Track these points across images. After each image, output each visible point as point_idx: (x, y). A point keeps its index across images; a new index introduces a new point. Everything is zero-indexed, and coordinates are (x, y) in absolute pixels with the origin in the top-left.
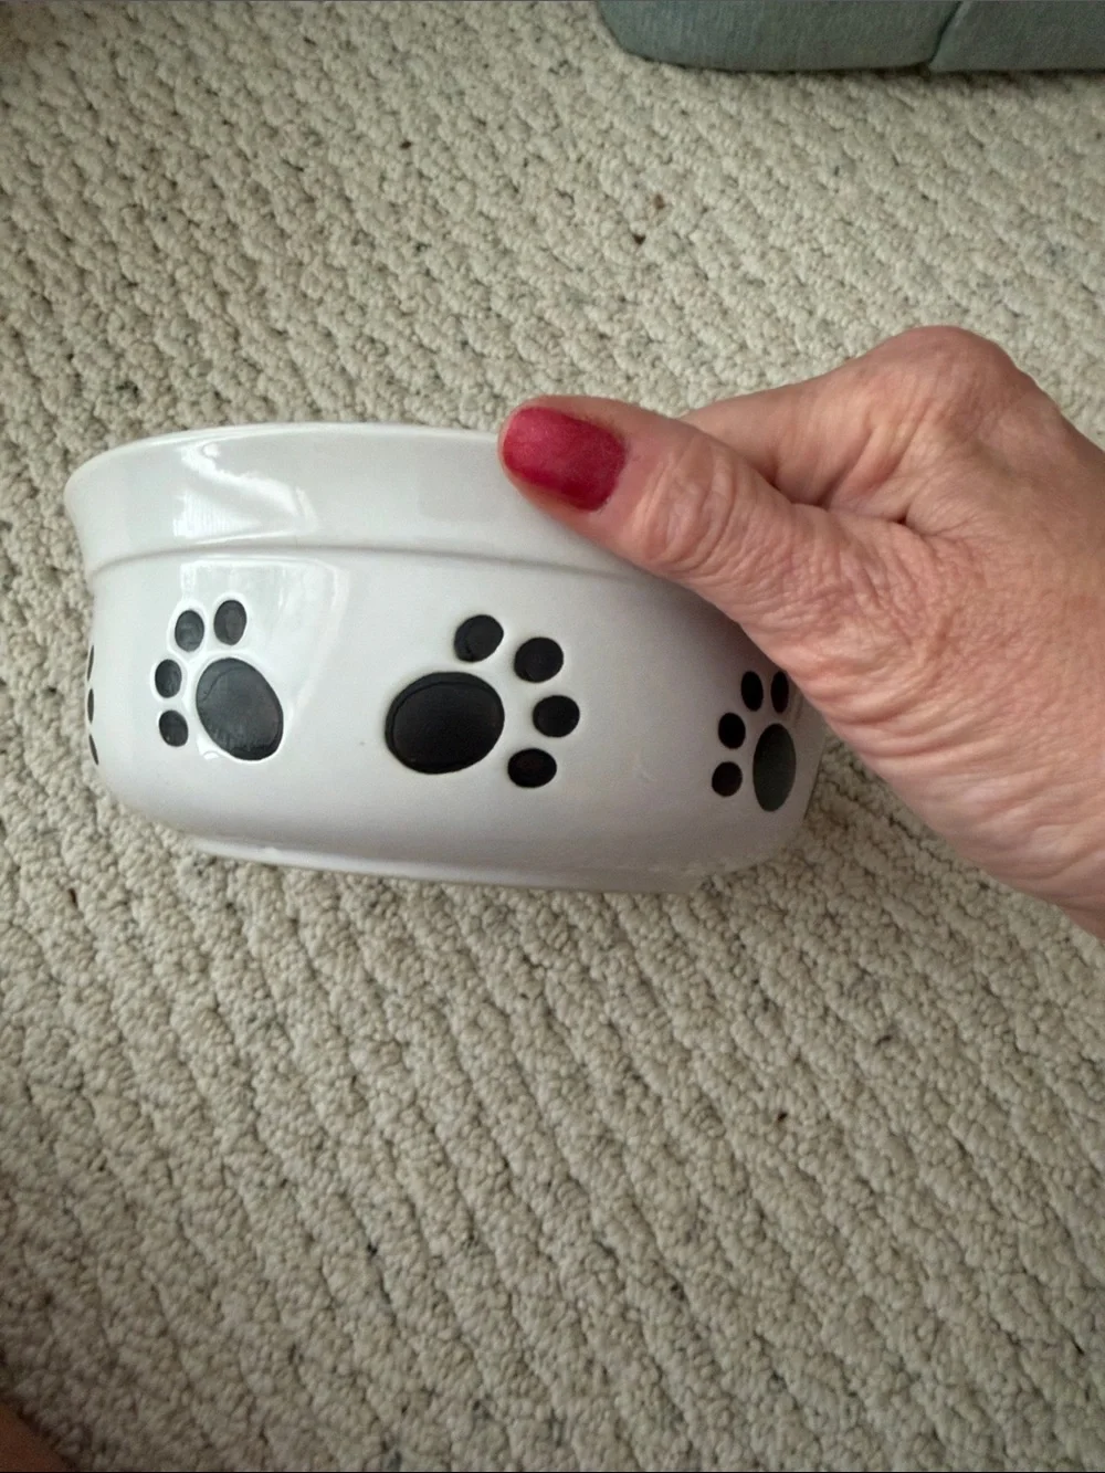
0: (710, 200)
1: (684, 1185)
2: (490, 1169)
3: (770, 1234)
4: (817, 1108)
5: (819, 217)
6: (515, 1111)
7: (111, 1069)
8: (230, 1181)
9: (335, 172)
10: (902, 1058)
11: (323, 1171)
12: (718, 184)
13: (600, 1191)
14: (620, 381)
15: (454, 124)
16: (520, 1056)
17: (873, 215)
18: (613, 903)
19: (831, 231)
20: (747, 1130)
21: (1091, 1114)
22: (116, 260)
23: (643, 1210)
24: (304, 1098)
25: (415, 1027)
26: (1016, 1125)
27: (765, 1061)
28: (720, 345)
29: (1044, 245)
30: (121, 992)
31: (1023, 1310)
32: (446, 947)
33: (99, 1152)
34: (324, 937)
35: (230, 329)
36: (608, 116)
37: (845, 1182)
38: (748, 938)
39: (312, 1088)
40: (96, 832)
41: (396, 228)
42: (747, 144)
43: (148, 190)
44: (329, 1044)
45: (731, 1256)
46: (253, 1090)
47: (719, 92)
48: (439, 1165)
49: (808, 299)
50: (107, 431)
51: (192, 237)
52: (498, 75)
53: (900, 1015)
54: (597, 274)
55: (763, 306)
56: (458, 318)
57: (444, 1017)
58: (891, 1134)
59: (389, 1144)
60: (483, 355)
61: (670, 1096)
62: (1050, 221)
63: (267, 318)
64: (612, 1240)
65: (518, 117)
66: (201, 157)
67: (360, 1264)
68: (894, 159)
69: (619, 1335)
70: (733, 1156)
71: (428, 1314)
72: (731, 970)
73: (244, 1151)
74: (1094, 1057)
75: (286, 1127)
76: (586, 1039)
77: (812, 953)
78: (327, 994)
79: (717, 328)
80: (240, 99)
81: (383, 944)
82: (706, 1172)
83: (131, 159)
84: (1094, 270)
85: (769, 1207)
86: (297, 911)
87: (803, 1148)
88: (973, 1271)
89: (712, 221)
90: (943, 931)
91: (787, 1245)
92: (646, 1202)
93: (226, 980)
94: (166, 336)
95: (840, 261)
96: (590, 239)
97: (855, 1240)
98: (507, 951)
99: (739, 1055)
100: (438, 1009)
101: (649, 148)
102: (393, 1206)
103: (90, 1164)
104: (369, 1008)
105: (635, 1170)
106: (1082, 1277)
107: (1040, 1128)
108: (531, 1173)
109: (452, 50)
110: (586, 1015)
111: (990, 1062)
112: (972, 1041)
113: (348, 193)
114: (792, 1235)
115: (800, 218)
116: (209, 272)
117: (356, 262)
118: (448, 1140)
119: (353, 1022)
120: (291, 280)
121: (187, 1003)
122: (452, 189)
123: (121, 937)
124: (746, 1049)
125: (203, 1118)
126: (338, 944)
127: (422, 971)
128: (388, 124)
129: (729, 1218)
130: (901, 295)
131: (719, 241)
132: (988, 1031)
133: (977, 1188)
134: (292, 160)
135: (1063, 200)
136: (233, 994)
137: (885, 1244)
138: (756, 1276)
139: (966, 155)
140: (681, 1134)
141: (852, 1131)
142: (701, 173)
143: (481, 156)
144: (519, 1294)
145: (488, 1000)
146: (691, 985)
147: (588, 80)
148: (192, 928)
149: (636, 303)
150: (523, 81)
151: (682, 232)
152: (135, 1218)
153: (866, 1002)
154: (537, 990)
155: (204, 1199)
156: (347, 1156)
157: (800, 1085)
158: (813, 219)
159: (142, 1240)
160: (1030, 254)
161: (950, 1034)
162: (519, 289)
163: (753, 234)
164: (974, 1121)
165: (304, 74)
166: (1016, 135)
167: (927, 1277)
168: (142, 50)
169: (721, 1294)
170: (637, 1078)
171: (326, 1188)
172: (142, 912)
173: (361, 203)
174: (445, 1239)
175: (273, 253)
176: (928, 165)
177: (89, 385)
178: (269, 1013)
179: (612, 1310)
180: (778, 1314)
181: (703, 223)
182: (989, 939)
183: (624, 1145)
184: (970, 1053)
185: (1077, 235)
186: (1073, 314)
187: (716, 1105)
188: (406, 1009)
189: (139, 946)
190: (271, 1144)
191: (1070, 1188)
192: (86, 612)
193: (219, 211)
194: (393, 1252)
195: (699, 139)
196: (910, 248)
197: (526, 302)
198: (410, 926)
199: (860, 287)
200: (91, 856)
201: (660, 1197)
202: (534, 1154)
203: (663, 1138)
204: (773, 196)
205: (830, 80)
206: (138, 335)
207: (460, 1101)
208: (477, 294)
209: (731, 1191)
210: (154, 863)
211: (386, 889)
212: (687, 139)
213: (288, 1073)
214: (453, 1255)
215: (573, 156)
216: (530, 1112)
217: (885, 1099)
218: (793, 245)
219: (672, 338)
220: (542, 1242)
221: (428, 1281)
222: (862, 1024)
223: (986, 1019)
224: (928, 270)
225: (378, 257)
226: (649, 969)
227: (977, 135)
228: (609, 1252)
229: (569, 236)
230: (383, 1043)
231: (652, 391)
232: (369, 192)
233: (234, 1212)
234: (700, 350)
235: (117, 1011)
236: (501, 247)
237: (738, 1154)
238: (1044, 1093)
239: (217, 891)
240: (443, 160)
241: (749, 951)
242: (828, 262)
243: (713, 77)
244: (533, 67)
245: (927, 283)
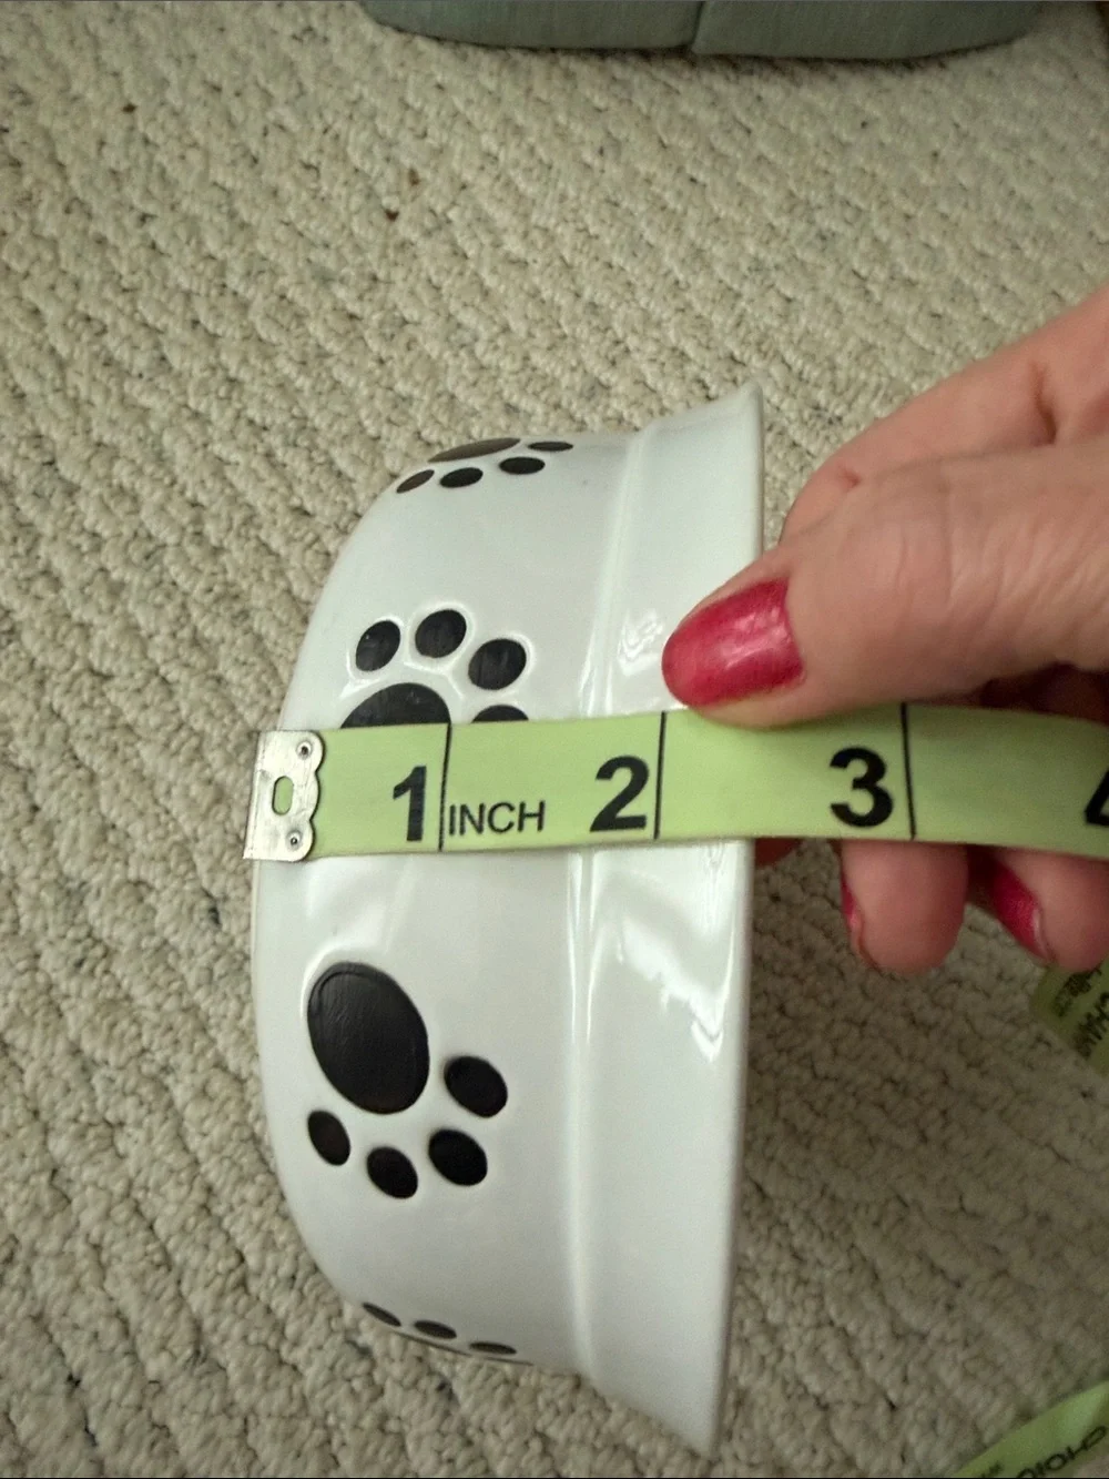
0: (468, 176)
2: (221, 1267)
5: (583, 197)
6: (251, 1192)
9: (46, 135)
11: (13, 1290)
12: (477, 162)
14: (371, 364)
17: (641, 196)
19: (597, 212)
25: (131, 1101)
29: (814, 231)
31: (831, 1369)
34: (18, 1004)
36: (357, 87)
41: (115, 196)
42: (507, 120)
44: (23, 1132)
47: (476, 67)
49: (573, 280)
52: (234, 39)
54: (346, 250)
55: (526, 287)
56: (188, 295)
57: (167, 1089)
59: (97, 1248)
60: (216, 335)
62: (820, 207)
65: (257, 84)
67: (57, 1402)
68: (661, 141)
69: (377, 1452)
71: (143, 1456)
78: (22, 1071)
79: (478, 310)
81: (91, 1010)
84: (864, 256)
89: (471, 198)
95: (608, 242)
96: (337, 214)
101: (403, 121)
102: (101, 1324)
104: (73, 1085)
106: (892, 1324)
113: (60, 158)
115: (563, 198)
117: (69, 232)
118: (169, 1237)
119: (54, 1104)
122: (183, 157)
127: (139, 1035)
128: (108, 85)
130: (669, 279)
131: (479, 220)
133: (777, 1234)
135: (831, 186)
139: (733, 139)
142: (458, 149)
143: (214, 121)
144: (257, 1415)
145: (220, 1065)
147: (335, 49)
149: (389, 282)
150: (262, 46)
151: (439, 209)
156: (44, 1268)
158: (578, 198)
160: (800, 239)
162: (257, 265)
163: (515, 213)
166: (782, 121)
169: (495, 1388)
171: (15, 1310)
173: (76, 172)
174: (164, 1357)
176: (695, 149)
179: (367, 1422)
180: (561, 1403)
181: (462, 202)
186: (845, 300)
188: (119, 1081)
195: (456, 114)
197: (266, 278)
198: (125, 983)
199: (628, 268)
202: (274, 1244)
204: (536, 173)
205: (594, 60)
208: (209, 270)
211: (97, 942)
212: (443, 113)
214: (173, 1378)
215: (319, 127)
216: (269, 1194)
218: (557, 225)
219: (428, 318)
221: (145, 1412)
224: (698, 253)
225: (96, 228)
227: (744, 120)
228: (365, 1352)
229: (314, 208)
230: (90, 1125)
231: (407, 375)
232: (84, 157)
234: (460, 332)
236: (237, 220)
240: (172, 126)
242: (595, 242)
243: (470, 51)
244: (274, 32)
245: (697, 266)
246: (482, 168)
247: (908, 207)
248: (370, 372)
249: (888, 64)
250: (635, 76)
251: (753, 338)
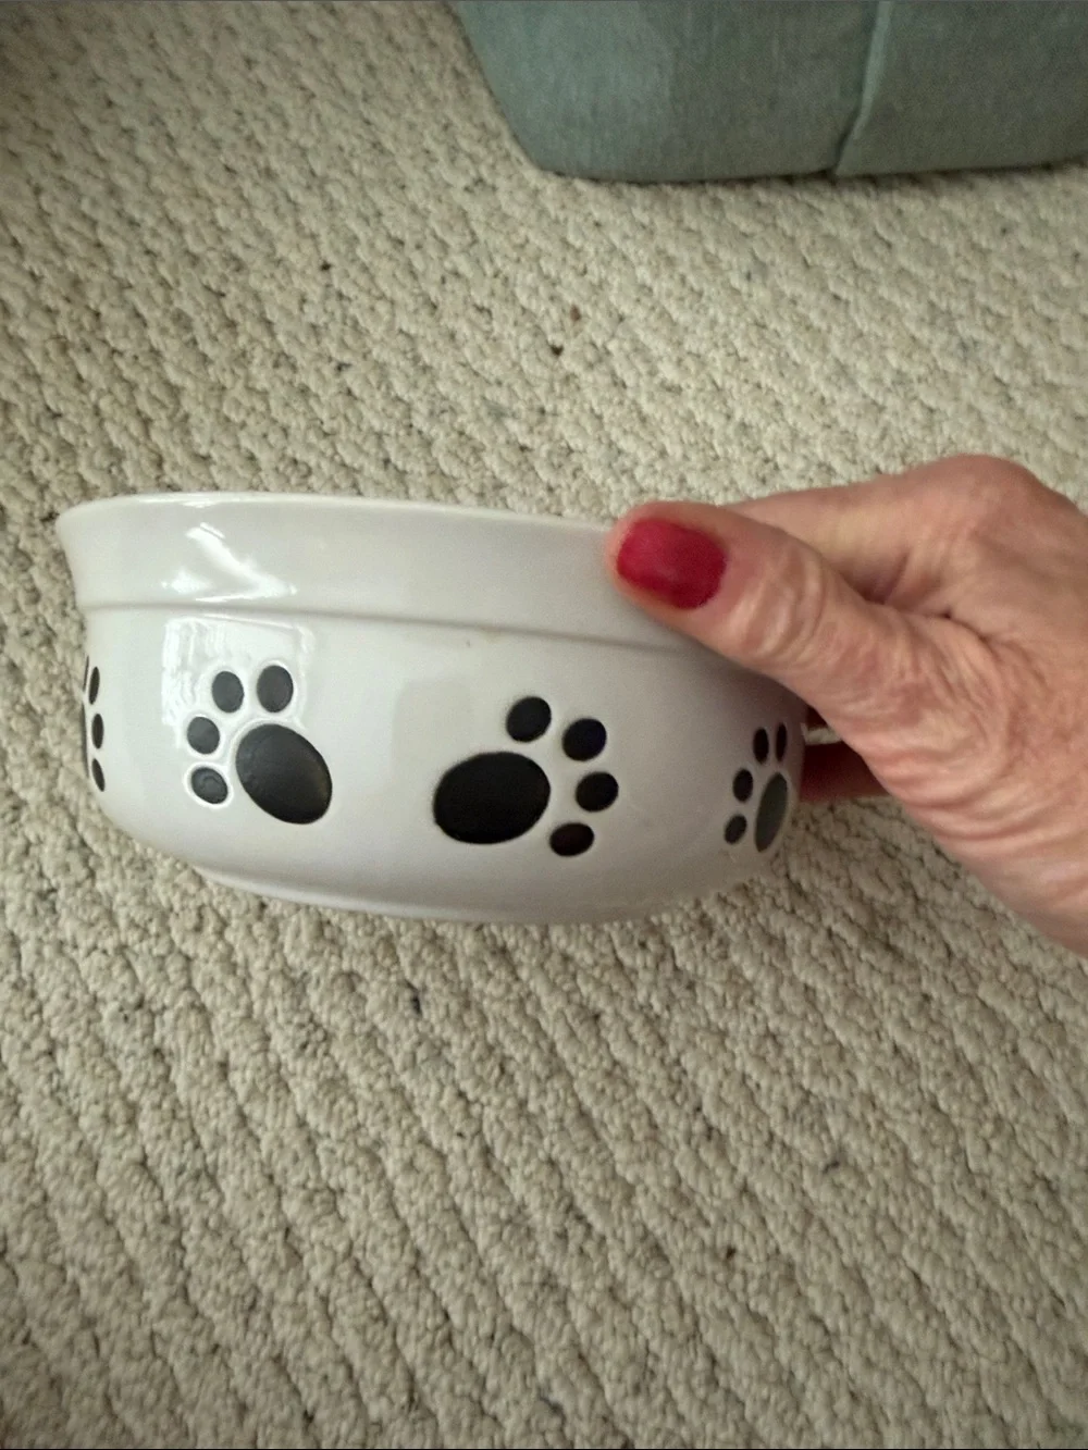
0: (625, 309)
1: (632, 1333)
2: (430, 1322)
3: (722, 1379)
4: (766, 1242)
5: (733, 322)
7: (35, 1233)
8: (159, 1348)
9: (257, 297)
10: (851, 1184)
11: (256, 1333)
12: (633, 293)
13: (544, 1343)
14: (542, 493)
15: (372, 246)
16: (457, 1199)
17: (786, 317)
18: (550, 1032)
19: (746, 335)
20: (695, 1270)
21: (1049, 1237)
22: (41, 393)
23: (591, 1361)
24: (235, 1255)
25: (350, 1171)
26: (972, 1252)
27: (711, 1193)
28: (640, 454)
29: (955, 341)
30: (45, 1148)
32: (380, 1085)
33: (23, 1322)
34: (254, 1081)
35: (153, 456)
36: (523, 231)
37: (799, 1322)
38: (688, 1062)
39: (245, 1245)
40: (20, 978)
41: (316, 349)
42: (660, 252)
43: (71, 321)
44: (261, 1194)
45: (683, 1407)
46: (184, 1249)
47: (630, 203)
48: (376, 1320)
49: (725, 403)
50: (31, 562)
51: (115, 365)
52: (414, 195)
53: (848, 1139)
54: (516, 388)
55: (681, 412)
56: (379, 436)
57: (379, 1160)
58: (843, 1267)
59: (325, 1300)
60: (405, 472)
61: (614, 1234)
62: (961, 316)
63: (190, 444)
64: (558, 1395)
65: (435, 236)
66: (123, 286)
67: (295, 1434)
68: (805, 261)
70: (681, 1299)
72: (673, 1098)
73: (175, 1315)
74: (1049, 1175)
75: (218, 1287)
76: (527, 1178)
77: (755, 1076)
78: (258, 1140)
79: (637, 436)
80: (163, 230)
81: (314, 1085)
82: (654, 1317)
83: (54, 291)
84: (1007, 363)
85: (720, 1353)
86: (227, 1054)
87: (753, 1286)
88: (935, 1413)
89: (629, 330)
90: (886, 1046)
91: (740, 1393)
92: (593, 1352)
93: (154, 1132)
94: (91, 465)
95: (756, 365)
96: (508, 354)
97: (811, 1384)
98: (442, 1087)
99: (684, 1189)
100: (372, 1154)
101: (564, 260)
102: (329, 1368)
103: (13, 1336)
104: (301, 1155)
105: (580, 1316)
106: (1048, 1414)
107: (997, 1255)
108: (472, 1326)
109: (368, 172)
110: (525, 1152)
111: (942, 1184)
112: (923, 1163)
113: (269, 317)
114: (745, 1382)
115: (713, 323)
116: (132, 398)
117: (278, 384)
118: (385, 1293)
119: (286, 1170)
120: (213, 405)
121: (114, 1158)
122: (372, 309)
123: (46, 1090)
124: (691, 1182)
125: (132, 1281)
126: (268, 1087)
127: (356, 1112)
128: (307, 247)
129: (679, 1365)
130: (817, 395)
131: (636, 350)
132: (939, 1151)
133: (934, 1322)
134: (214, 287)
135: (972, 296)
136: (161, 1146)
137: (843, 1390)
138: (709, 1427)
139: (875, 255)
140: (626, 1277)
141: (804, 1263)
142: (615, 284)
143: (398, 273)
145: (424, 1140)
146: (632, 1116)
147: (503, 198)
148: (119, 1077)
149: (555, 414)
150: (439, 201)
151: (599, 343)
152: (60, 1394)
153: (812, 1126)
154: (474, 1128)
155: (134, 1369)
156: (282, 1317)
157: (748, 1219)
158: (727, 324)
159: (68, 1417)
160: (943, 350)
161: (900, 1156)
162: (440, 405)
163: (669, 341)
164: (929, 1249)
165: (224, 203)
166: (923, 234)
167: (888, 1422)
168: (66, 185)
170: (580, 1218)
171: (259, 1352)
172: (66, 1061)
173: (282, 326)
174: (384, 1402)
175: (195, 379)
176: (838, 267)
177: (14, 518)
178: (199, 1165)
181: (620, 333)
182: (934, 1053)
183: (568, 1290)
184: (921, 1176)
185: (987, 328)
186: (987, 407)
187: (662, 1243)
188: (339, 1153)
189: (64, 1099)
190: (202, 1306)
191: (1032, 1318)
192: (10, 750)
193: (143, 339)
194: (331, 1420)
195: (613, 250)
196: (825, 349)
197: (446, 417)
198: (342, 1064)
199: (776, 388)
200: (15, 1005)
201: (606, 1347)
202: (475, 1306)
203: (609, 1282)
204: (687, 303)
205: (739, 187)
206: (62, 466)
207: (397, 1252)
208: (398, 412)
209: (681, 1337)
210: (80, 1009)
211: (317, 1026)
212: (602, 250)
213: (219, 1228)
214: (391, 1420)
215: (489, 271)
216: (469, 1259)
217: (836, 1230)
218: (709, 351)
219: (591, 448)
220: (486, 1402)
222: (808, 1149)
223: (935, 1138)
224: (843, 369)
225: (300, 379)
226: (588, 1100)
227: (885, 236)
228: (556, 1409)
229: (487, 349)
230: (316, 1191)
231: (575, 501)
232: (289, 314)
233: (163, 1383)
234: (621, 459)
235: (42, 1168)
236: (421, 364)
237: (686, 1296)
238: (1000, 1217)
239: (144, 1037)
240: (363, 280)
241: (690, 1077)
242: (744, 366)
243: (625, 189)
244: (448, 186)
245: (843, 382)
246: (638, 301)
247: (1050, 311)
248: (541, 500)
249: (1026, 170)
250: (779, 201)
251: (898, 450)
